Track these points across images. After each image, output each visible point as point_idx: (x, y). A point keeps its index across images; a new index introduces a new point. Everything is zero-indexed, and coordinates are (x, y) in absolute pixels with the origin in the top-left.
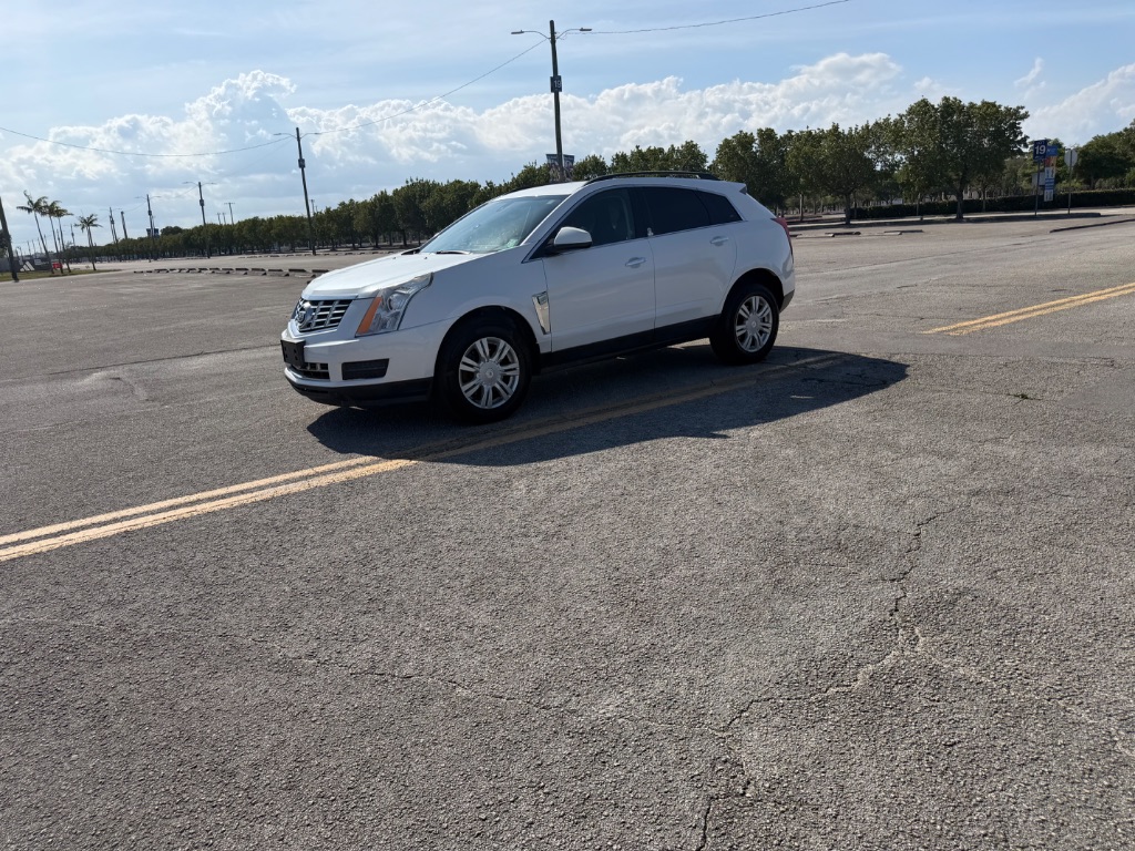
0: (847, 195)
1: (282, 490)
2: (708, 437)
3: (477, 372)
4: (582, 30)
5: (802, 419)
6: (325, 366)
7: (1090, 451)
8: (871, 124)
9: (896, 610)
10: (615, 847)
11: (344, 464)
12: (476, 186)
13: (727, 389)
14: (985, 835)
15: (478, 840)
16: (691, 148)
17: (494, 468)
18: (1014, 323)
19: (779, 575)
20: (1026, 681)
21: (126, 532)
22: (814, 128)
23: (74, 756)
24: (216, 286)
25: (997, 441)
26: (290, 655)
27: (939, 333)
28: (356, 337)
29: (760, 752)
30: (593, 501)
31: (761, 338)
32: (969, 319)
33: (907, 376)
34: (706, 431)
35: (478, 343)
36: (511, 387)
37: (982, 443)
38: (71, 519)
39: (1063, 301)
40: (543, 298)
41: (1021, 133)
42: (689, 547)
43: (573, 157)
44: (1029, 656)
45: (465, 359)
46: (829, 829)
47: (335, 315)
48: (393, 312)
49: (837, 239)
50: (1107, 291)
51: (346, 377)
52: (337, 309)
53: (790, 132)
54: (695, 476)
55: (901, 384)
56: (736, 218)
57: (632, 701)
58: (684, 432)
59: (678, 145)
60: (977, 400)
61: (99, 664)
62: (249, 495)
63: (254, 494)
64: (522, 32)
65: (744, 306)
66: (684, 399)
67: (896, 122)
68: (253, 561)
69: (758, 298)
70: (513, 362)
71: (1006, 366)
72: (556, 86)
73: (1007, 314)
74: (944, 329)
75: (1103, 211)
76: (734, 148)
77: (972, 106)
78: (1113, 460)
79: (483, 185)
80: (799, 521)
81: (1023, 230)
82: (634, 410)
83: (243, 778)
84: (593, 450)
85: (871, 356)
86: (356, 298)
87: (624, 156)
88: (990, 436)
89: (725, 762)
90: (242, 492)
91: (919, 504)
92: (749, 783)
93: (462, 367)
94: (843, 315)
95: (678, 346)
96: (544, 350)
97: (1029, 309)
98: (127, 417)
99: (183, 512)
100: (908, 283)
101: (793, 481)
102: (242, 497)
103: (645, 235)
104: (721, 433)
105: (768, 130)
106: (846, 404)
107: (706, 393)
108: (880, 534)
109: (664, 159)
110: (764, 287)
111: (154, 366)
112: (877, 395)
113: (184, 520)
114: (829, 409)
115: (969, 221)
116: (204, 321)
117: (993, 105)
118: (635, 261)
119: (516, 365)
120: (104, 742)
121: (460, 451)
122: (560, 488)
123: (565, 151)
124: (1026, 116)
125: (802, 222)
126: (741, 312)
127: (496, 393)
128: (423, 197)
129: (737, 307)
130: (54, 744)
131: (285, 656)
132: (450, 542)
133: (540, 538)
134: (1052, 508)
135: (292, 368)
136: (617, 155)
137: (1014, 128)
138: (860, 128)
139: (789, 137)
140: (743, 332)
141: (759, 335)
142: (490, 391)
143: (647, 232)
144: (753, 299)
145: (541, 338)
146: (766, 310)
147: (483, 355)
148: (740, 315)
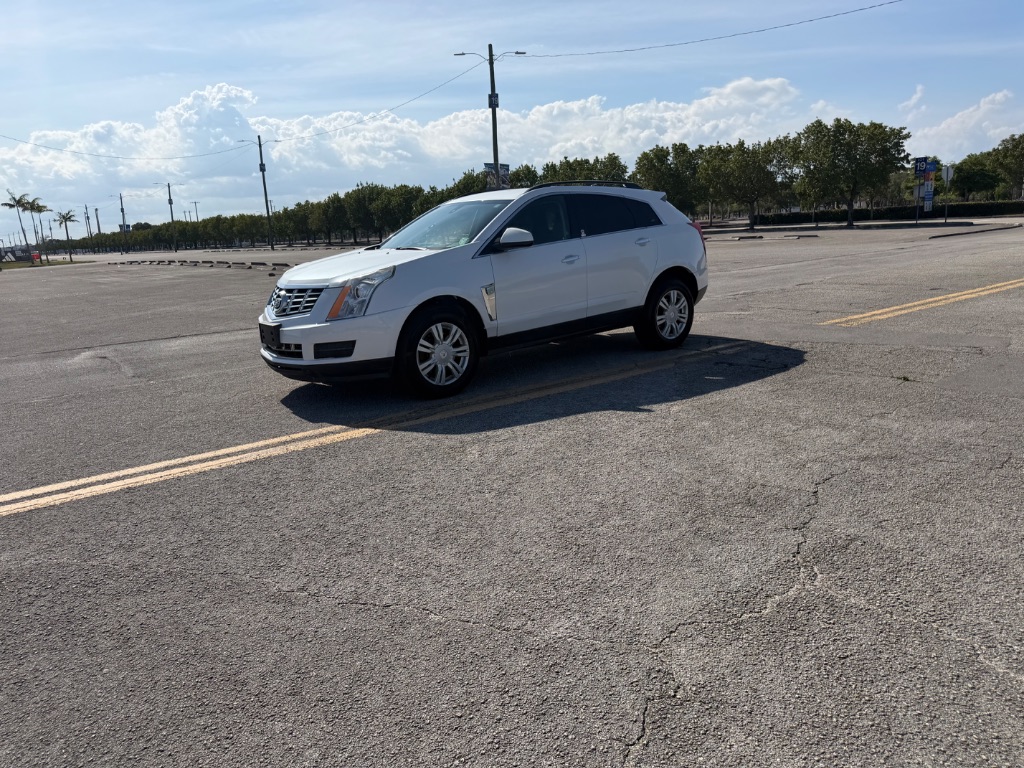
0: (752, 203)
1: (264, 454)
2: (635, 411)
3: (433, 353)
4: (517, 53)
5: (715, 397)
6: (299, 346)
7: (961, 425)
8: (772, 141)
9: (798, 553)
10: (570, 737)
11: (317, 432)
12: (420, 190)
13: (650, 370)
14: (872, 726)
15: (456, 733)
16: (613, 160)
17: (449, 436)
18: (897, 317)
19: (698, 524)
20: (906, 608)
21: (129, 488)
22: (723, 144)
23: (105, 670)
24: (185, 277)
25: (882, 416)
26: (284, 589)
27: (833, 325)
28: (327, 321)
29: (687, 664)
30: (537, 464)
31: (678, 327)
32: (857, 313)
33: (805, 361)
34: (632, 406)
35: (433, 328)
36: (462, 367)
37: (870, 417)
38: (78, 478)
39: (940, 298)
40: (490, 289)
41: (904, 151)
42: (621, 501)
43: (508, 166)
44: (908, 588)
45: (422, 341)
46: (745, 722)
47: (308, 302)
48: (360, 299)
49: (742, 242)
50: (977, 290)
51: (317, 356)
52: (310, 296)
53: (701, 147)
54: (624, 444)
55: (800, 368)
56: (658, 222)
57: (579, 624)
58: (613, 407)
59: (602, 157)
60: (865, 381)
61: (117, 596)
62: (235, 458)
63: (239, 457)
64: (463, 54)
65: (664, 299)
66: (612, 378)
67: (795, 139)
68: (244, 512)
69: (676, 292)
70: (464, 345)
71: (890, 353)
72: (493, 102)
73: (892, 309)
74: (837, 321)
75: (975, 221)
76: (652, 160)
77: (862, 126)
78: (980, 432)
79: (427, 190)
80: (715, 480)
81: (906, 236)
82: (569, 388)
83: (253, 686)
84: (535, 422)
85: (773, 343)
86: (327, 287)
87: (553, 166)
88: (877, 412)
89: (659, 671)
90: (228, 455)
91: (817, 467)
92: (679, 688)
93: (420, 348)
94: (749, 308)
95: (605, 334)
96: (490, 334)
97: (910, 304)
98: (117, 391)
99: (176, 472)
100: (806, 281)
101: (709, 448)
102: (229, 459)
103: (579, 236)
104: (646, 407)
105: (681, 144)
106: (753, 384)
107: (631, 374)
108: (783, 492)
109: (588, 169)
110: (681, 282)
111: (137, 347)
112: (779, 376)
113: (179, 479)
114: (738, 389)
115: (859, 227)
116: (178, 308)
117: (880, 126)
118: (570, 259)
119: (466, 347)
120: (130, 658)
121: (418, 422)
122: (508, 453)
123: (501, 161)
124: (908, 136)
125: (711, 226)
126: (661, 304)
127: (448, 371)
128: (372, 200)
129: (658, 300)
130: (87, 660)
131: (279, 590)
132: (414, 497)
133: (493, 494)
134: (928, 471)
135: (268, 348)
136: (547, 165)
137: (898, 146)
138: (762, 145)
139: (700, 150)
140: (663, 321)
141: (676, 324)
142: (444, 370)
143: (581, 233)
144: (672, 292)
145: (488, 324)
146: (683, 302)
147: (438, 339)
148: (660, 306)
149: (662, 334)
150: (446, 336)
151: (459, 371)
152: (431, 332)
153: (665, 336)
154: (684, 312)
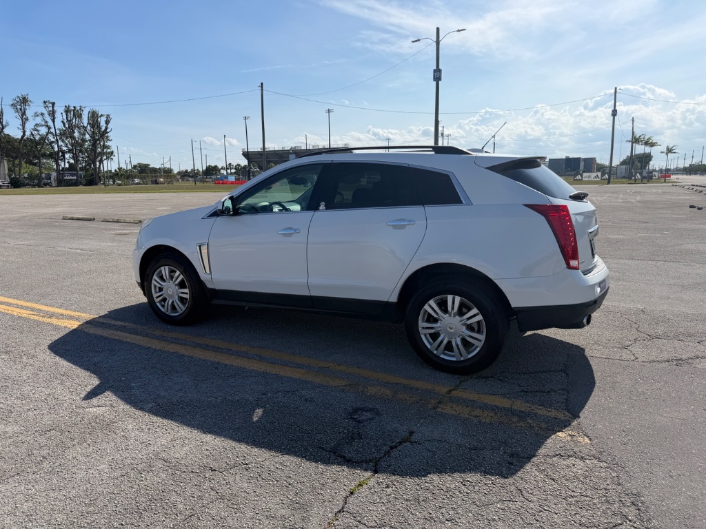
3: (163, 288)
31: (463, 348)
35: (163, 269)
36: (185, 305)
40: (203, 247)
45: (155, 277)
65: (432, 303)
69: (458, 299)
70: (186, 288)
96: (208, 285)
119: (188, 291)
126: (426, 307)
127: (174, 305)
140: (432, 331)
141: (459, 343)
142: (170, 303)
143: (320, 206)
144: (450, 298)
145: (203, 276)
146: (474, 316)
147: (165, 277)
148: (426, 311)
149: (429, 346)
150: (172, 277)
151: (181, 308)
152: (161, 271)
153: (435, 352)
154: (479, 331)
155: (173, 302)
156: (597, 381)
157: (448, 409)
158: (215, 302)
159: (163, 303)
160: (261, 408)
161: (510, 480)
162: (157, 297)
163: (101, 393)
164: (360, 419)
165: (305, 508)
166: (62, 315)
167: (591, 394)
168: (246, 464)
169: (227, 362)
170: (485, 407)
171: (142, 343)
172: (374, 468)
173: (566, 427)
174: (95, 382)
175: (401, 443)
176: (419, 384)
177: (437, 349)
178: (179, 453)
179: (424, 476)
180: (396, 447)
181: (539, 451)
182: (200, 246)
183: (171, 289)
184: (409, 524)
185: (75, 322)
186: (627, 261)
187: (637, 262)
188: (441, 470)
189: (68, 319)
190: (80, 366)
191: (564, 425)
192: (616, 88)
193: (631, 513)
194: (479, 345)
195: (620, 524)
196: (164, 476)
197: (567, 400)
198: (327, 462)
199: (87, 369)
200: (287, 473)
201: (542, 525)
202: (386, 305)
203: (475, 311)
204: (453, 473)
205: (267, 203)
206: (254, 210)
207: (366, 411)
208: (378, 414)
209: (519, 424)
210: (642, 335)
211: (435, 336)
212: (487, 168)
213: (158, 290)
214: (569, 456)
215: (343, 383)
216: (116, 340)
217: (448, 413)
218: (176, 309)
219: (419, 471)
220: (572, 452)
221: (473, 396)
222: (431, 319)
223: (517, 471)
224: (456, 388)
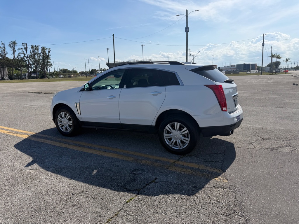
3: (62, 121)
36: (71, 128)
40: (78, 104)
45: (59, 117)
65: (169, 125)
69: (179, 124)
103: (122, 88)
118: (111, 97)
126: (167, 127)
140: (169, 137)
141: (180, 142)
142: (65, 127)
143: (124, 86)
144: (176, 123)
145: (78, 116)
146: (185, 131)
147: (63, 117)
148: (166, 129)
149: (168, 144)
150: (65, 116)
151: (69, 129)
152: (61, 114)
153: (170, 146)
154: (187, 137)
155: (66, 127)
156: (236, 157)
157: (172, 169)
158: (83, 126)
159: (62, 127)
160: (97, 169)
161: (192, 197)
162: (60, 125)
163: (33, 164)
164: (136, 173)
165: (107, 209)
166: (22, 133)
167: (233, 162)
168: (87, 192)
169: (86, 151)
170: (188, 168)
171: (52, 144)
172: (138, 193)
173: (219, 175)
174: (31, 159)
175: (151, 183)
176: (163, 159)
177: (171, 145)
178: (60, 188)
179: (157, 196)
180: (148, 184)
181: (206, 185)
182: (76, 104)
183: (65, 122)
184: (147, 215)
185: (27, 136)
186: (261, 108)
187: (265, 108)
188: (164, 193)
189: (24, 134)
190: (26, 154)
191: (218, 175)
192: (264, 34)
193: (237, 209)
194: (187, 143)
195: (232, 214)
196: (52, 197)
197: (222, 165)
198: (119, 190)
199: (29, 155)
200: (102, 195)
201: (200, 214)
202: (151, 127)
203: (185, 129)
204: (169, 194)
205: (105, 86)
206: (99, 88)
207: (140, 170)
208: (144, 171)
209: (200, 175)
210: (260, 138)
211: (170, 139)
212: (190, 70)
213: (60, 122)
214: (218, 187)
215: (132, 159)
216: (42, 143)
217: (172, 170)
218: (67, 130)
219: (156, 194)
220: (219, 186)
221: (184, 163)
222: (169, 132)
223: (195, 193)
224: (178, 160)
